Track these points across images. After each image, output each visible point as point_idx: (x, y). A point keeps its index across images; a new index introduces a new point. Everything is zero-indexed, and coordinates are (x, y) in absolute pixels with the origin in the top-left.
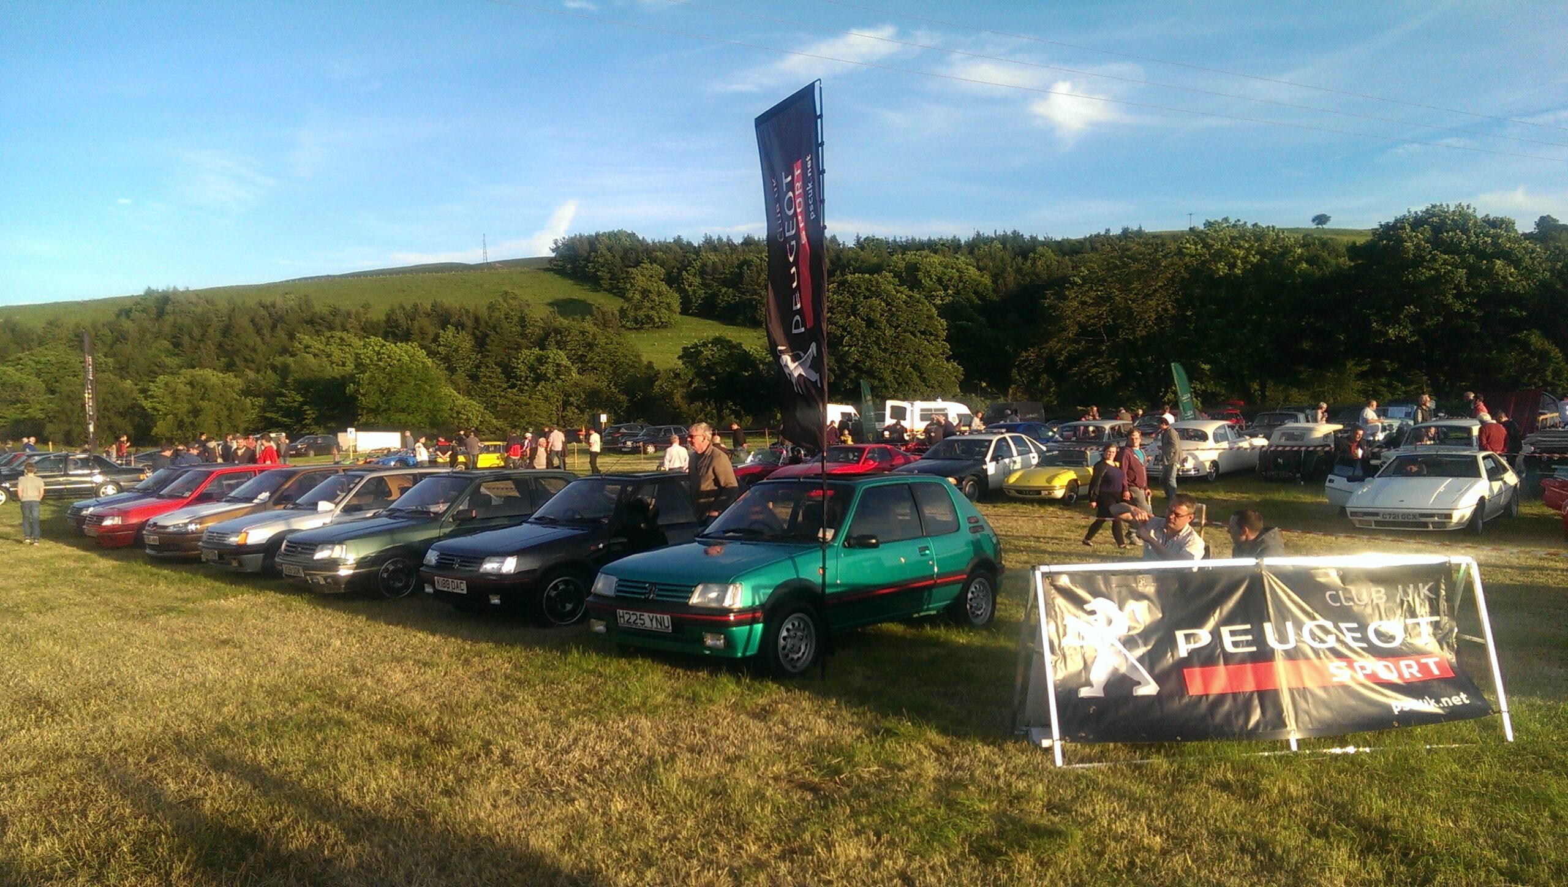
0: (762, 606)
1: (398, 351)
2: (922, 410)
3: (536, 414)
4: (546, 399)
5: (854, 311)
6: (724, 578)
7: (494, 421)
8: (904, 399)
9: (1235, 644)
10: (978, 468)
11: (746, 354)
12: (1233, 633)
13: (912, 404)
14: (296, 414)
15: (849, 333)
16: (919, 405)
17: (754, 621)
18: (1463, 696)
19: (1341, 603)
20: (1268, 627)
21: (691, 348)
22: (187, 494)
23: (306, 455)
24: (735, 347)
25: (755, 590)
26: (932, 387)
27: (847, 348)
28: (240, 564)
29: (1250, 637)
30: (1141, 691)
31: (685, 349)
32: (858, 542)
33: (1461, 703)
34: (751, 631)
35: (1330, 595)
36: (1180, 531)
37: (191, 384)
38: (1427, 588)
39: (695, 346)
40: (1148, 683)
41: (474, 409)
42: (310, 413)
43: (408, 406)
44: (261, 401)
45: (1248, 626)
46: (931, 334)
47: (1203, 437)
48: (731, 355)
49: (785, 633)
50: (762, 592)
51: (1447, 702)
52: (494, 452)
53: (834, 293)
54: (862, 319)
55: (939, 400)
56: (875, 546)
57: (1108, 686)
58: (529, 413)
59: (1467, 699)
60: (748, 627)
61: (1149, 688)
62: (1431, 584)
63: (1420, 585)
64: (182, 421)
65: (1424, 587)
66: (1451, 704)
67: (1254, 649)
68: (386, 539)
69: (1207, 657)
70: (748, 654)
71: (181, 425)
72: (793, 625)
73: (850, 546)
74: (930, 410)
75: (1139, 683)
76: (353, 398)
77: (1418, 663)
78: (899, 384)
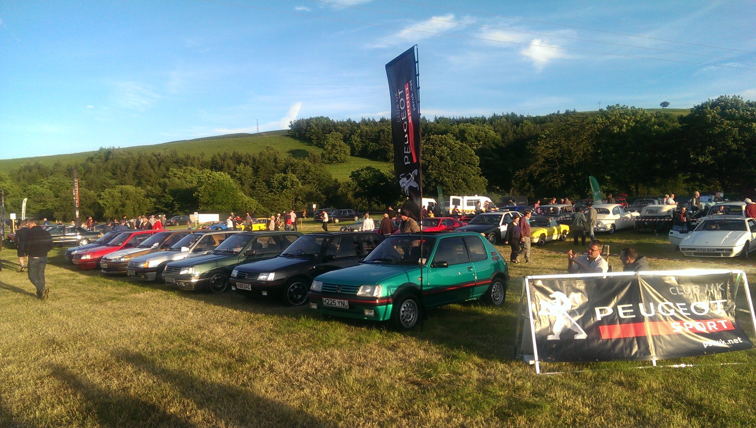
0: (392, 296)
1: (218, 175)
2: (468, 200)
3: (282, 205)
4: (287, 197)
5: (434, 153)
6: (374, 282)
7: (263, 208)
8: (459, 196)
9: (625, 314)
10: (496, 228)
11: (382, 175)
12: (623, 309)
13: (463, 198)
14: (170, 206)
15: (432, 164)
16: (467, 198)
17: (388, 303)
18: (739, 339)
19: (677, 293)
20: (641, 305)
21: (356, 172)
22: (120, 244)
23: (175, 225)
24: (377, 171)
25: (389, 288)
26: (472, 189)
27: (431, 171)
28: (146, 277)
29: (632, 311)
30: (578, 337)
31: (353, 173)
32: (438, 265)
33: (738, 342)
34: (387, 308)
35: (672, 290)
36: (596, 258)
37: (121, 192)
38: (720, 285)
39: (358, 171)
40: (582, 333)
41: (253, 203)
42: (177, 206)
43: (222, 202)
44: (154, 200)
45: (631, 305)
46: (472, 164)
47: (608, 212)
48: (375, 175)
49: (403, 309)
50: (392, 289)
51: (731, 342)
52: (263, 223)
53: (424, 144)
54: (438, 157)
55: (476, 196)
56: (446, 267)
57: (561, 335)
58: (279, 204)
59: (741, 340)
60: (385, 306)
61: (582, 336)
62: (722, 284)
63: (717, 284)
64: (117, 209)
65: (719, 285)
66: (733, 343)
67: (634, 316)
68: (214, 264)
69: (611, 320)
70: (386, 319)
71: (117, 212)
72: (407, 305)
73: (434, 267)
74: (472, 200)
75: (577, 333)
76: (197, 198)
77: (716, 323)
78: (456, 188)
